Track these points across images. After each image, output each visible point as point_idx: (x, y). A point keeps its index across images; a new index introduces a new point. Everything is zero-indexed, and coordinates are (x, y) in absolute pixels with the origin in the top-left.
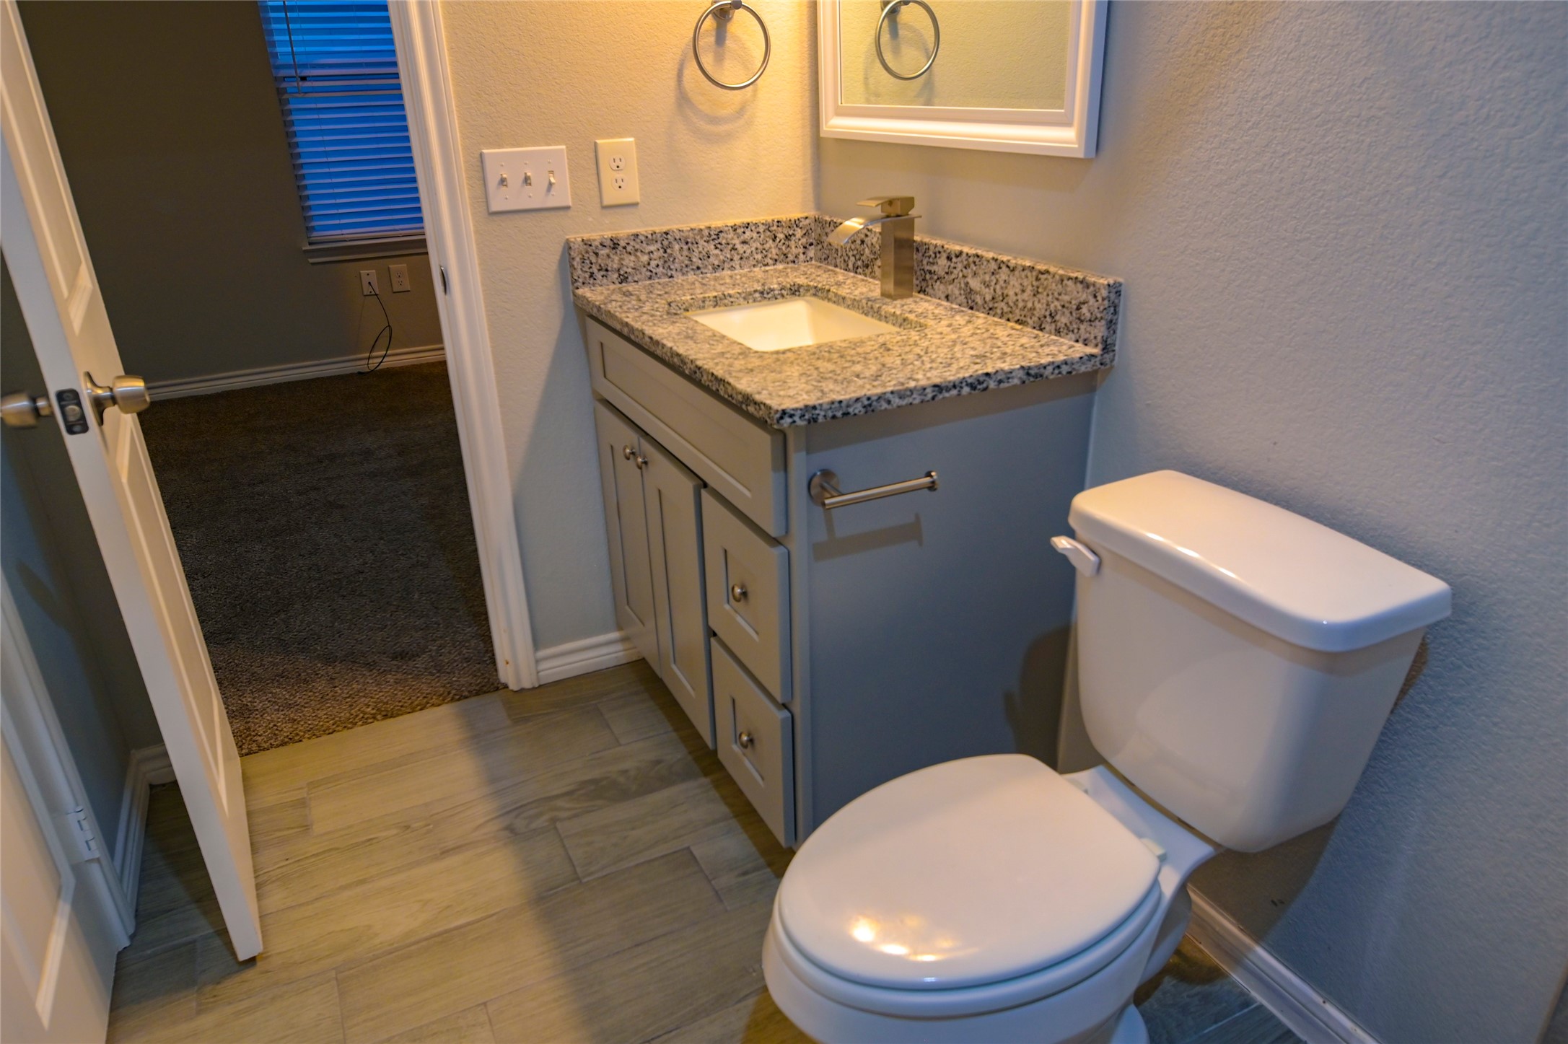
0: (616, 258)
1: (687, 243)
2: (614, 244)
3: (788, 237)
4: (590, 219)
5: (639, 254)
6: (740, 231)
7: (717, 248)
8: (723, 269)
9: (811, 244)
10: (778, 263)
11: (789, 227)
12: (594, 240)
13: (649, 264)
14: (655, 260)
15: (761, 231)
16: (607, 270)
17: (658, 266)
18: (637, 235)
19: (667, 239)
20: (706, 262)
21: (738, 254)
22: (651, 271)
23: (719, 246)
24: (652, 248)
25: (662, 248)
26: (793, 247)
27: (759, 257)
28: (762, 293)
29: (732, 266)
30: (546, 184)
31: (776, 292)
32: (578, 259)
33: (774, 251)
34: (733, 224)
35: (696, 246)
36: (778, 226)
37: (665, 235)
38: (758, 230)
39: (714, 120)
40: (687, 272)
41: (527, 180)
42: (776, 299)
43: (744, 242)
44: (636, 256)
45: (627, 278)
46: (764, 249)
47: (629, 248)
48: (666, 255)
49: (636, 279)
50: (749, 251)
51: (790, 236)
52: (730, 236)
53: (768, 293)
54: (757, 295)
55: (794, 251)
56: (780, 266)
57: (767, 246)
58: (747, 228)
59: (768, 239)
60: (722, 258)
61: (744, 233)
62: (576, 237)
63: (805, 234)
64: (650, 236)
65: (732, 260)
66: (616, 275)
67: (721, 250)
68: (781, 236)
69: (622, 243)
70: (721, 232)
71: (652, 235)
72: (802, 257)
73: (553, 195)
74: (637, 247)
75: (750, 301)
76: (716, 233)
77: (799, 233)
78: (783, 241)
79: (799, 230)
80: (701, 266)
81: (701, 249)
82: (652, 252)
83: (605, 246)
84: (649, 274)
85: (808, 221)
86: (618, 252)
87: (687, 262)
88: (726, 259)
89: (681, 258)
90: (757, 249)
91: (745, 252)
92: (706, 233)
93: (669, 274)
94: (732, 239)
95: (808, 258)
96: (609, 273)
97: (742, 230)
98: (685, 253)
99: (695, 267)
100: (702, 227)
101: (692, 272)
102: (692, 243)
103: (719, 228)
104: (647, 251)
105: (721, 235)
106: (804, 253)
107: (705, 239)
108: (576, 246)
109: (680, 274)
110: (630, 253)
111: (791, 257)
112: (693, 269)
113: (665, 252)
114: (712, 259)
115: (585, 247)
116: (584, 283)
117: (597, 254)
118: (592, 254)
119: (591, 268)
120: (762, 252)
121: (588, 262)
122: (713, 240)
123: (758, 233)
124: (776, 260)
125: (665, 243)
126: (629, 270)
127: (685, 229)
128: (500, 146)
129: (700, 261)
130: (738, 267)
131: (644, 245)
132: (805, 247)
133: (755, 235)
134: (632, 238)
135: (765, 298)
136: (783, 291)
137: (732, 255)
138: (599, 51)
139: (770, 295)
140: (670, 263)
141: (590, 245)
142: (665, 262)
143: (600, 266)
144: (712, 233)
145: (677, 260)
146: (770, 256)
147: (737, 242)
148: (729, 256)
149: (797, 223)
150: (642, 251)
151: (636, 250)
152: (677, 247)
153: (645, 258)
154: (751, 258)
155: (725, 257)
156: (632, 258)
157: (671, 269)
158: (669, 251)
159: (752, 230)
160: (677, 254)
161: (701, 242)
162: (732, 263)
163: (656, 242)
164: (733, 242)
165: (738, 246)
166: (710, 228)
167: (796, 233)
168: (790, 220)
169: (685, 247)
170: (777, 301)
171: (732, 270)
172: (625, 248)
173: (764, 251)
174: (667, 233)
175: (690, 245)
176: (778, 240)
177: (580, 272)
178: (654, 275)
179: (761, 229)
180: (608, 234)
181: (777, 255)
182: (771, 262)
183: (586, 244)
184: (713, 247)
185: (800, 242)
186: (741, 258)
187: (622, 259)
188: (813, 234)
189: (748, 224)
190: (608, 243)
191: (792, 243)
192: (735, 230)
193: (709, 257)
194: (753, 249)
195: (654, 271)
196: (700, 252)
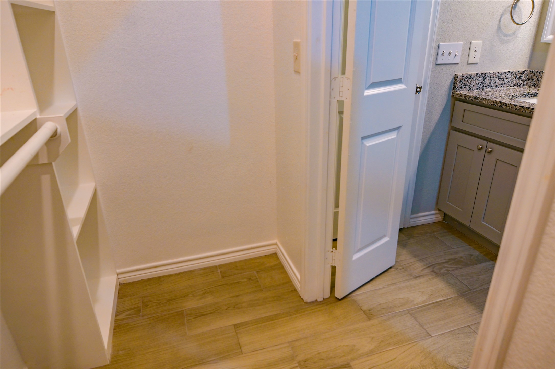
0: (470, 82)
1: (491, 77)
2: (470, 77)
3: (520, 77)
4: (463, 68)
5: (476, 80)
6: (507, 74)
7: (499, 80)
8: (498, 87)
9: (526, 80)
10: (515, 86)
11: (521, 74)
12: (465, 75)
13: (478, 84)
14: (480, 83)
15: (513, 74)
16: (466, 86)
17: (480, 85)
18: (478, 74)
19: (485, 76)
20: (494, 84)
21: (504, 82)
22: (478, 87)
23: (499, 79)
24: (480, 79)
25: (483, 79)
26: (521, 81)
27: (510, 83)
28: (526, 95)
29: (501, 86)
30: (455, 55)
31: (530, 95)
32: (459, 81)
33: (515, 82)
34: (505, 72)
35: (493, 79)
36: (518, 73)
37: (485, 74)
38: (512, 74)
39: (506, 36)
40: (488, 87)
41: (449, 54)
42: (529, 97)
43: (507, 78)
44: (475, 81)
45: (471, 88)
46: (512, 81)
47: (474, 78)
48: (484, 81)
49: (473, 89)
50: (507, 81)
51: (521, 77)
52: (503, 76)
53: (527, 95)
54: (524, 96)
55: (521, 82)
56: (515, 87)
57: (513, 80)
58: (509, 73)
59: (514, 78)
60: (499, 83)
61: (508, 75)
62: (460, 74)
63: (525, 76)
64: (481, 75)
65: (502, 84)
66: (468, 88)
67: (500, 81)
68: (518, 77)
69: (473, 77)
70: (501, 74)
71: (482, 74)
72: (522, 84)
73: (455, 59)
74: (476, 78)
75: (522, 98)
76: (500, 74)
77: (524, 76)
78: (518, 79)
79: (524, 75)
80: (492, 86)
81: (494, 80)
82: (480, 80)
83: (467, 77)
84: (477, 87)
85: (527, 72)
86: (471, 79)
87: (489, 84)
88: (500, 84)
89: (488, 83)
90: (510, 81)
91: (506, 82)
92: (497, 74)
93: (483, 88)
94: (504, 77)
95: (524, 85)
96: (466, 87)
97: (508, 74)
98: (489, 81)
99: (491, 86)
100: (497, 72)
101: (489, 88)
102: (492, 78)
103: (501, 73)
104: (479, 80)
105: (501, 75)
106: (523, 83)
107: (496, 76)
108: (460, 77)
109: (486, 88)
110: (474, 80)
111: (519, 84)
112: (490, 87)
113: (484, 80)
114: (496, 84)
115: (462, 77)
116: (458, 90)
117: (464, 80)
118: (463, 80)
119: (462, 84)
120: (511, 82)
121: (461, 82)
122: (499, 77)
123: (512, 75)
124: (514, 85)
125: (485, 77)
126: (472, 86)
127: (491, 73)
128: (445, 42)
129: (493, 84)
130: (503, 87)
131: (479, 77)
132: (524, 81)
133: (511, 76)
134: (476, 75)
135: (526, 97)
136: (532, 95)
137: (502, 83)
138: (479, 10)
139: (528, 96)
140: (484, 84)
141: (464, 77)
142: (483, 84)
143: (464, 84)
144: (499, 74)
145: (486, 83)
146: (513, 83)
147: (505, 78)
148: (501, 83)
149: (523, 73)
150: (477, 80)
151: (476, 79)
152: (487, 79)
153: (477, 82)
154: (508, 84)
155: (500, 83)
156: (474, 82)
157: (484, 86)
158: (485, 80)
159: (510, 74)
160: (487, 81)
161: (495, 78)
162: (502, 85)
163: (482, 77)
164: (504, 78)
165: (505, 80)
166: (498, 72)
167: (523, 76)
168: (522, 71)
169: (490, 79)
170: (529, 98)
171: (501, 88)
172: (473, 78)
173: (512, 82)
174: (486, 74)
175: (491, 78)
176: (517, 78)
177: (458, 86)
178: (479, 88)
179: (513, 73)
180: (469, 73)
181: (515, 83)
182: (513, 85)
183: (462, 76)
184: (498, 79)
185: (523, 79)
186: (505, 84)
187: (471, 82)
188: (527, 76)
189: (510, 72)
190: (469, 76)
191: (521, 80)
192: (505, 74)
193: (496, 83)
194: (509, 81)
195: (479, 87)
196: (494, 81)
